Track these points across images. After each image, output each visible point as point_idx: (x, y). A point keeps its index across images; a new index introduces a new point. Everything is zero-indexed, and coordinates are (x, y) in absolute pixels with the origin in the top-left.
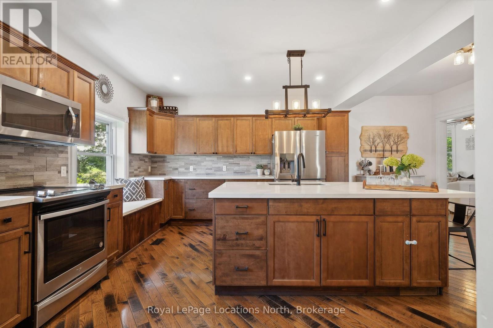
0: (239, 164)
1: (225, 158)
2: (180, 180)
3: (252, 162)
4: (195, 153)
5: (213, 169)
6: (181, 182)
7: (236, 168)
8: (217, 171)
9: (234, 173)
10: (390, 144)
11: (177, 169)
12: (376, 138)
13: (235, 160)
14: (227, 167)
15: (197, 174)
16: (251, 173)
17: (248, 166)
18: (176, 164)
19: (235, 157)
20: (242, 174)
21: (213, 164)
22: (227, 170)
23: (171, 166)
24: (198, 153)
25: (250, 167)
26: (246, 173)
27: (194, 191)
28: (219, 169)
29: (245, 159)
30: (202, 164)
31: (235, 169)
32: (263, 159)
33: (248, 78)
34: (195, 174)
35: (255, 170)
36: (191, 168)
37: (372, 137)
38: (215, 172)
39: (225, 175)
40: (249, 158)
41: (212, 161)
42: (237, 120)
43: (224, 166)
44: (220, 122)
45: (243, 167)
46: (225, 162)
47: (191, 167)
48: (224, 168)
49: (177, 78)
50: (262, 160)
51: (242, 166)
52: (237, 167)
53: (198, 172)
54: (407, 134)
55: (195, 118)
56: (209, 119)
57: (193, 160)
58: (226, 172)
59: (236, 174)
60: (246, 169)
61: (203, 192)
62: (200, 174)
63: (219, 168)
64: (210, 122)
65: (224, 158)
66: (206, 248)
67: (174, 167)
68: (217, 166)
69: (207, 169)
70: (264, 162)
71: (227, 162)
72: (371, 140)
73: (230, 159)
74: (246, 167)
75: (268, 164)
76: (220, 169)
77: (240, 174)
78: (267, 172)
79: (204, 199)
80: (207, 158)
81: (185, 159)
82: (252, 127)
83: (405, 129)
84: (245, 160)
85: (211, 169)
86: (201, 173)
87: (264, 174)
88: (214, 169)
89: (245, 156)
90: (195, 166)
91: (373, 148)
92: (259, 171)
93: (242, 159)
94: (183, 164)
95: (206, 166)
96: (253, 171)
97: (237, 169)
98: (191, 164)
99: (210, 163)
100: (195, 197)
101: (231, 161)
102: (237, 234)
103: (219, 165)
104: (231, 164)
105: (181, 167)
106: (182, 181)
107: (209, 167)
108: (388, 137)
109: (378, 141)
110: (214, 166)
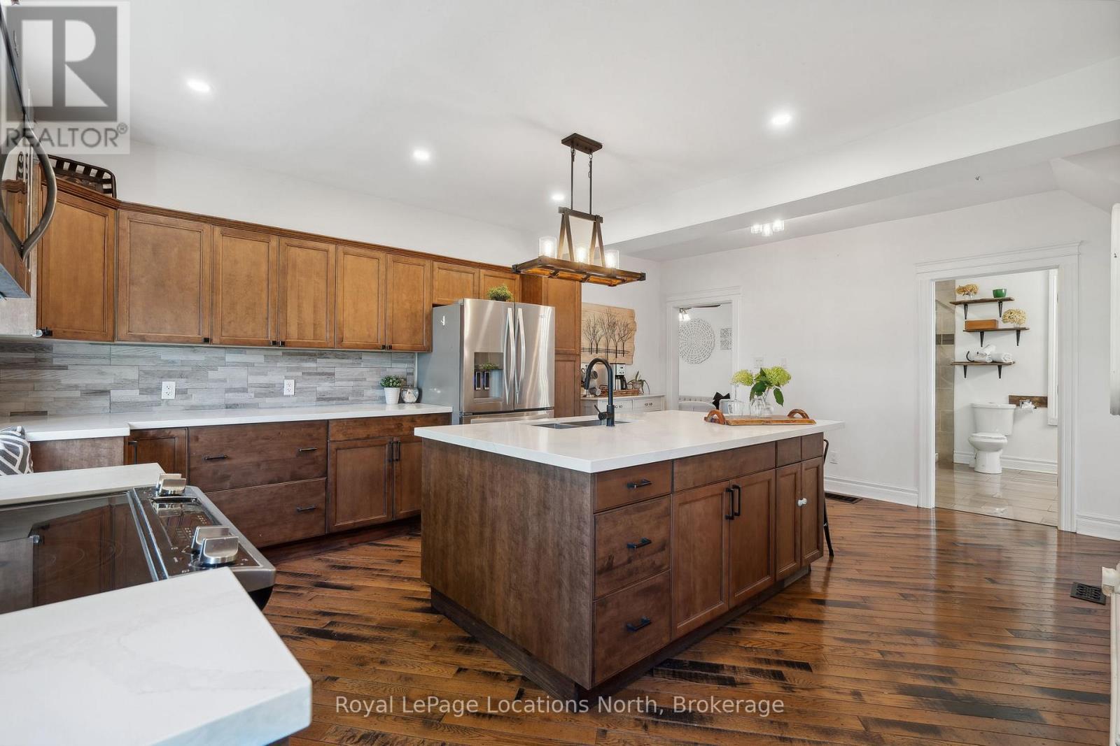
0: (333, 374)
1: (289, 357)
2: (167, 432)
3: (368, 369)
4: (206, 340)
5: (249, 390)
6: (172, 437)
7: (324, 386)
8: (265, 395)
9: (319, 399)
10: (615, 340)
11: (104, 392)
12: (598, 327)
13: (321, 364)
14: (298, 385)
15: (193, 409)
16: (365, 398)
17: (356, 380)
18: (102, 373)
19: (323, 355)
20: (341, 402)
21: (251, 374)
22: (298, 391)
23: (74, 382)
24: (215, 340)
25: (364, 383)
26: (353, 398)
27: (226, 462)
28: (271, 389)
29: (350, 361)
30: (211, 374)
31: (319, 389)
32: (395, 362)
33: (422, 155)
34: (182, 408)
35: (378, 393)
36: (168, 389)
37: (592, 324)
38: (257, 400)
39: (290, 407)
40: (361, 359)
41: (247, 365)
42: (345, 253)
43: (286, 382)
44: (294, 252)
45: (344, 383)
46: (290, 369)
47: (165, 384)
48: (289, 387)
49: (199, 86)
50: (394, 365)
51: (342, 380)
52: (327, 384)
53: (195, 400)
54: (635, 322)
55: (207, 227)
56: (259, 238)
57: (173, 362)
58: (295, 399)
59: (325, 403)
60: (351, 388)
61: (258, 465)
62: (203, 406)
63: (273, 385)
64: (263, 246)
65: (287, 358)
66: (374, 624)
67: (87, 385)
68: (262, 380)
69: (229, 390)
70: (398, 369)
71: (298, 369)
72: (592, 329)
73: (306, 361)
74: (352, 383)
75: (408, 374)
76: (273, 391)
77: (334, 402)
78: (410, 396)
79: (262, 484)
80: (231, 357)
81: (139, 357)
82: (384, 277)
83: (632, 314)
84: (348, 364)
85: (244, 390)
86: (204, 403)
87: (401, 401)
88: (253, 389)
89: (349, 354)
90: (183, 380)
91: (594, 347)
92: (391, 394)
93: (344, 361)
94: (132, 374)
95: (224, 381)
96: (369, 393)
97: (326, 389)
98: (169, 376)
99: (242, 373)
100: (228, 484)
101: (310, 365)
102: (630, 547)
103: (273, 377)
104: (309, 374)
105: (122, 385)
106: (173, 433)
107: (237, 385)
108: (612, 325)
109: (600, 332)
110: (253, 380)
